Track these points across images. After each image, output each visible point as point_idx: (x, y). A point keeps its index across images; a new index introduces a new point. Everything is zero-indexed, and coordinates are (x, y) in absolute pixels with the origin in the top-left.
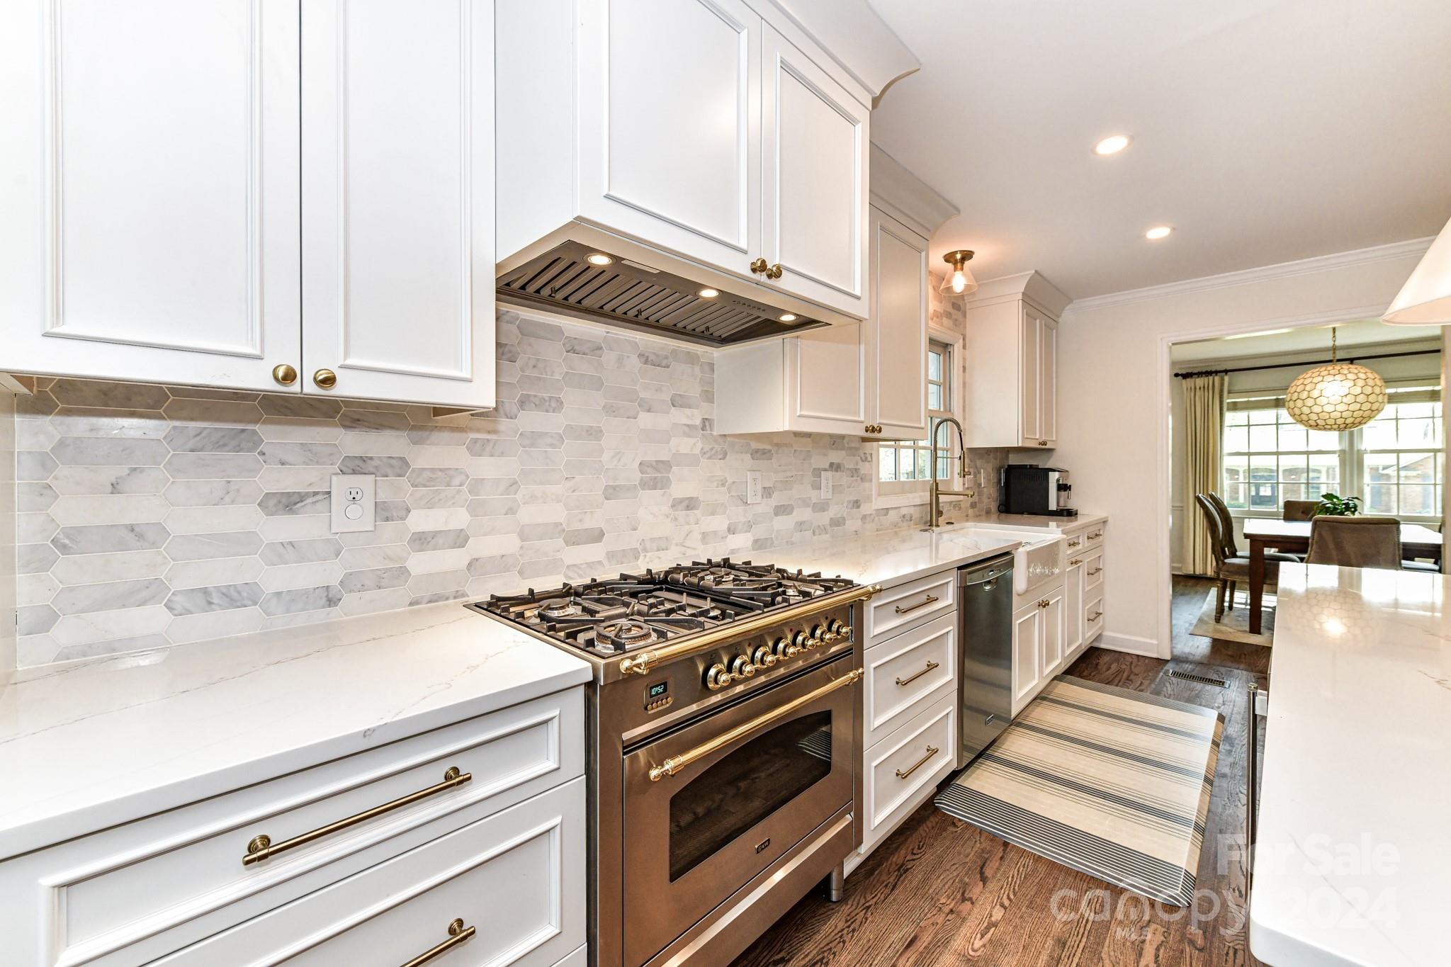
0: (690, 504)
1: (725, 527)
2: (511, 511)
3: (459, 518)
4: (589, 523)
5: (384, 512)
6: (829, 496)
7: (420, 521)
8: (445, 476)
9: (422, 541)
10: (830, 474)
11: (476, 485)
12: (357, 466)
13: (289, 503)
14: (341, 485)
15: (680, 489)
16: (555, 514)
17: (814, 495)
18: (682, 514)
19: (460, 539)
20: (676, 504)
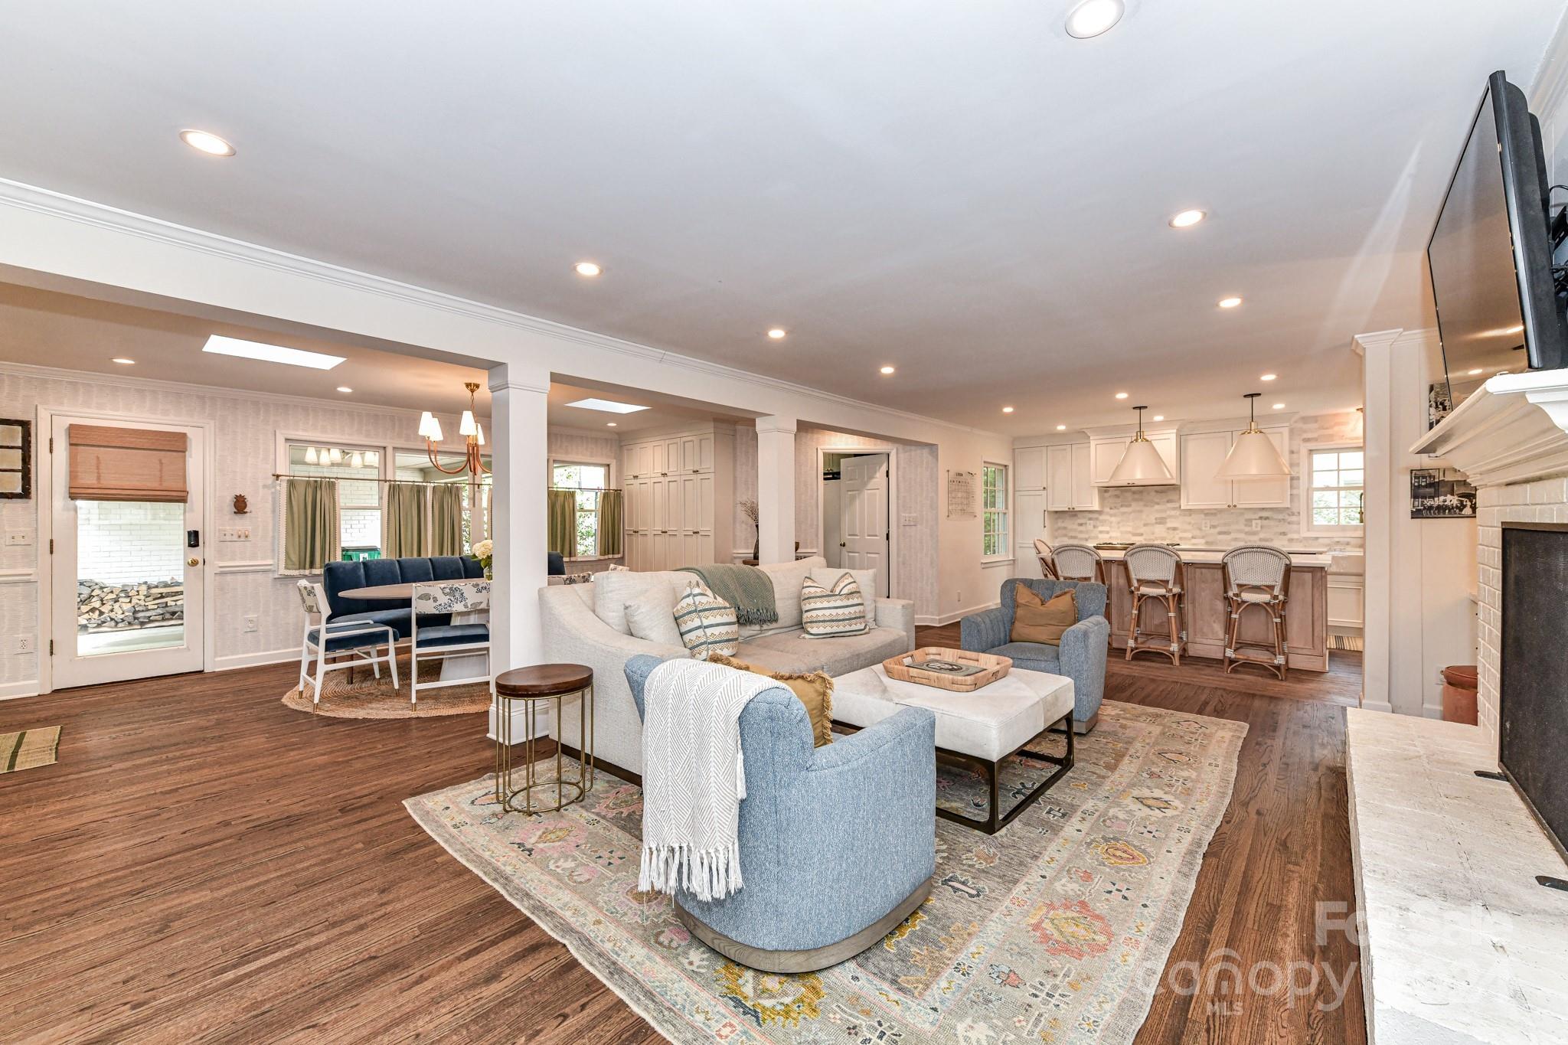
0: (1175, 529)
1: (1190, 536)
2: (1119, 528)
3: (1106, 528)
4: (1138, 531)
5: (1094, 527)
6: (1259, 529)
7: (1101, 528)
8: (1105, 521)
9: (1101, 532)
10: (1259, 521)
11: (1111, 523)
12: (1090, 519)
13: (1081, 525)
14: (1088, 522)
15: (1169, 525)
16: (1129, 529)
17: (1247, 529)
18: (1171, 532)
19: (1108, 532)
20: (1168, 529)
